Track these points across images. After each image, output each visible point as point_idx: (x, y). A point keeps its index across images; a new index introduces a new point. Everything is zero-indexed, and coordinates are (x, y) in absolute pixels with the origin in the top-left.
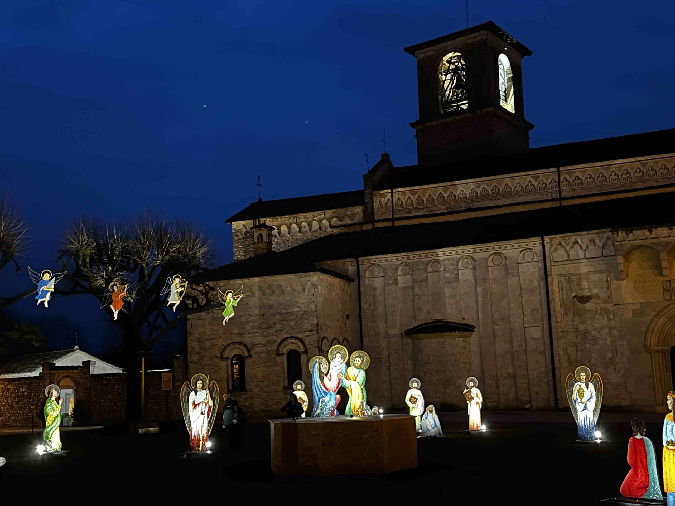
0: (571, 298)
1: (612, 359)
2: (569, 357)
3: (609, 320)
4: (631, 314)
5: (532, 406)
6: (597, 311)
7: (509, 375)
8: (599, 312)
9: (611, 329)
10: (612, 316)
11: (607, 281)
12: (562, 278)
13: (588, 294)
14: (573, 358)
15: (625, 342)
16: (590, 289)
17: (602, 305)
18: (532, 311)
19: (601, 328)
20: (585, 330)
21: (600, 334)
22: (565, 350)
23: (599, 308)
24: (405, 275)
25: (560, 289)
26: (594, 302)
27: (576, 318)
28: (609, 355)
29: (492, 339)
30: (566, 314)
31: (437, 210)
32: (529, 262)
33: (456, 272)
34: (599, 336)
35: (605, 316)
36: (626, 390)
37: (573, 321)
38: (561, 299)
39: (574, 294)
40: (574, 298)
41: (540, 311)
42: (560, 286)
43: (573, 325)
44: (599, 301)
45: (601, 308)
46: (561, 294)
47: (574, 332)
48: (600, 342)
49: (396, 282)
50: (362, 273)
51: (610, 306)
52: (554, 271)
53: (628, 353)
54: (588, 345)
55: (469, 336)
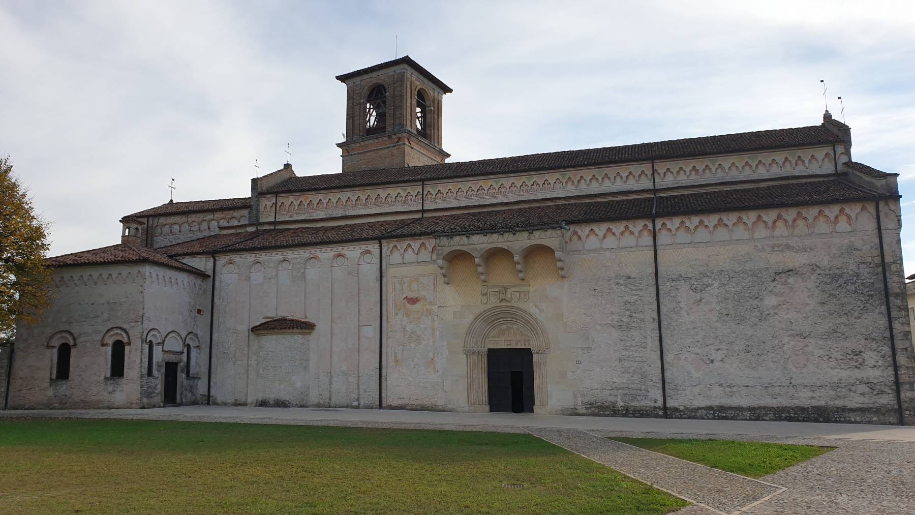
0: (402, 300)
1: (433, 359)
2: (396, 357)
3: (433, 320)
4: (452, 316)
5: (359, 404)
6: (423, 313)
7: (342, 372)
8: (425, 313)
9: (434, 329)
10: (436, 317)
11: (434, 284)
12: (396, 280)
13: (417, 296)
14: (399, 357)
15: (445, 343)
16: (419, 291)
17: (428, 307)
18: (367, 311)
19: (425, 329)
20: (412, 330)
21: (424, 335)
22: (393, 349)
23: (425, 309)
24: (258, 272)
25: (393, 290)
26: (422, 303)
27: (405, 318)
28: (431, 355)
29: (330, 336)
30: (397, 314)
31: (317, 215)
32: (368, 263)
33: (303, 271)
34: (423, 336)
35: (430, 317)
36: (443, 389)
37: (401, 321)
38: (393, 299)
39: (404, 296)
40: (404, 299)
41: (374, 310)
42: (393, 287)
43: (401, 326)
44: (425, 303)
45: (427, 309)
46: (393, 295)
47: (402, 331)
48: (424, 343)
49: (248, 278)
50: (217, 269)
51: (434, 308)
52: (391, 273)
53: (447, 354)
54: (413, 345)
55: (310, 333)
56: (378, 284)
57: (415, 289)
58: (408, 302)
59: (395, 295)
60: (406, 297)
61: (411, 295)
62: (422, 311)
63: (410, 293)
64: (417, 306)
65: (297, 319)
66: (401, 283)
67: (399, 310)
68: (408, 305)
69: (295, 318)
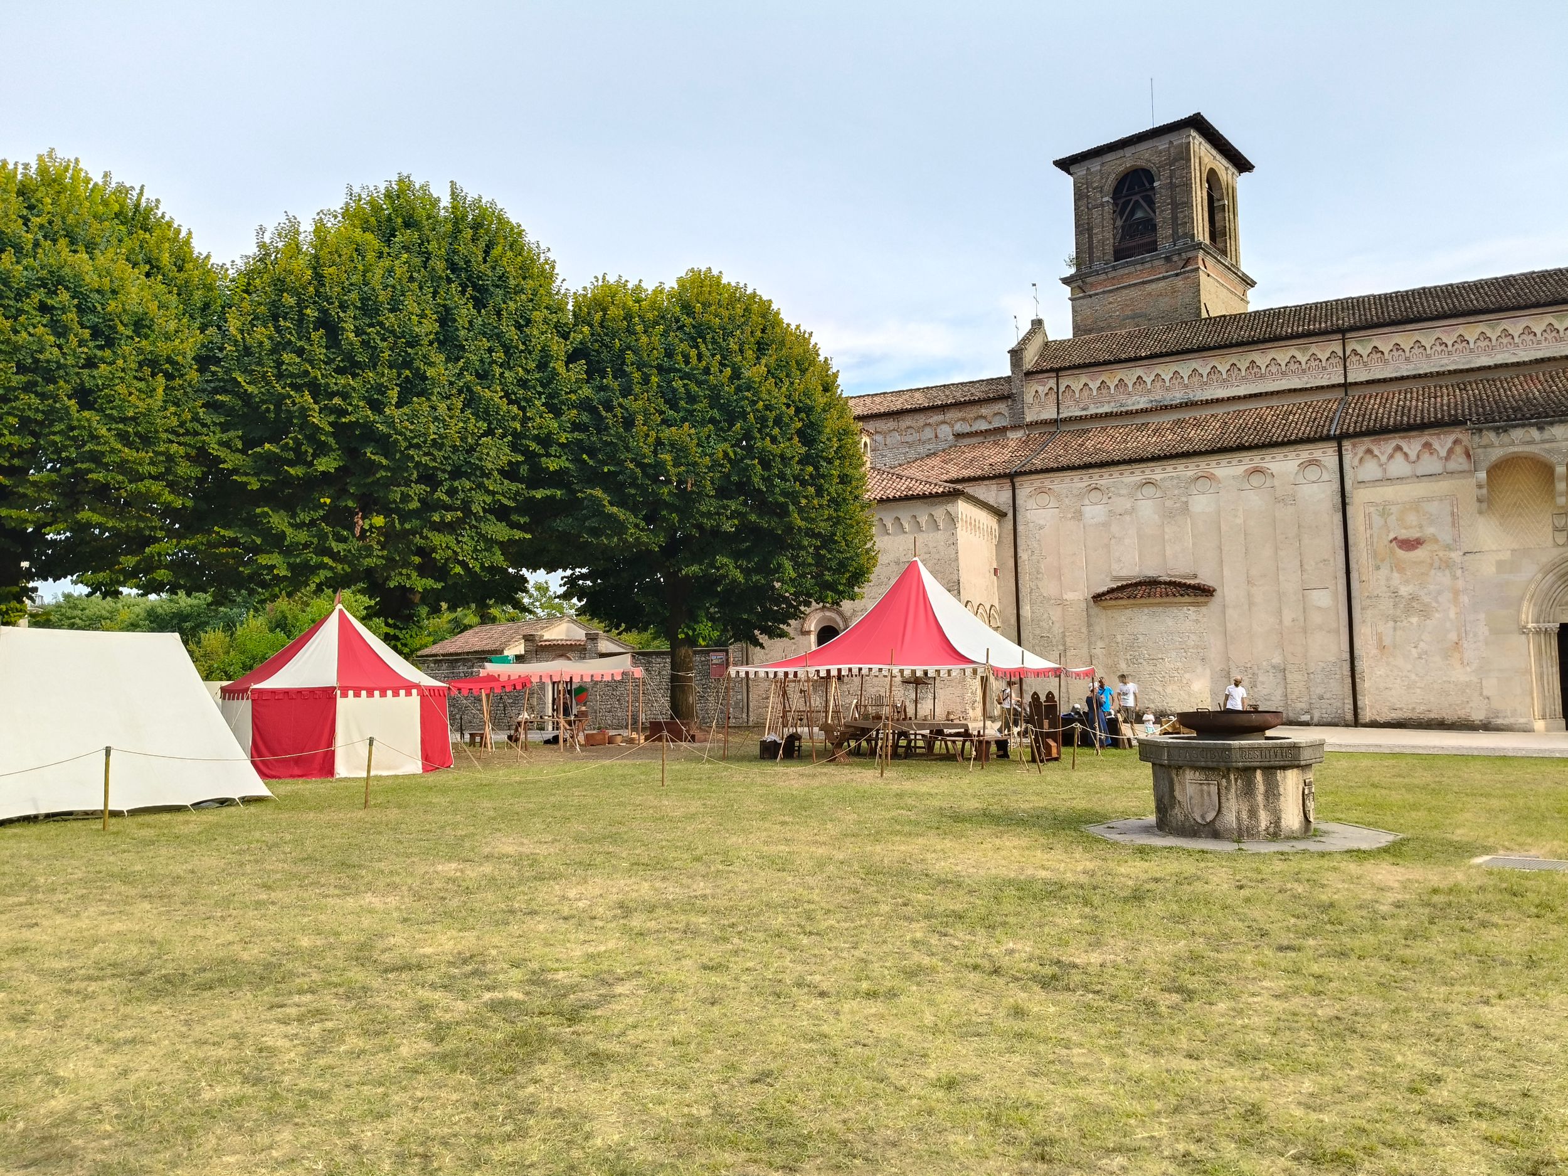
0: (1386, 543)
1: (1457, 644)
2: (1380, 640)
3: (1455, 577)
4: (1494, 569)
5: (1312, 718)
6: (1432, 565)
7: (1274, 667)
8: (1436, 564)
9: (1456, 593)
10: (1459, 573)
11: (1453, 514)
12: (1372, 509)
13: (1417, 535)
14: (1387, 641)
15: (1482, 616)
16: (1421, 527)
17: (1441, 554)
18: (1317, 564)
19: (1439, 593)
20: (1411, 594)
21: (1437, 602)
22: (1374, 628)
23: (1436, 558)
24: (1096, 504)
25: (1368, 527)
26: (1429, 548)
27: (1396, 574)
28: (1453, 636)
29: (1246, 607)
30: (1378, 568)
32: (1313, 482)
33: (1184, 499)
34: (1434, 604)
35: (1447, 572)
36: (1481, 694)
37: (1388, 579)
38: (1369, 543)
39: (1392, 536)
40: (1391, 541)
41: (1332, 562)
42: (1367, 522)
43: (1389, 587)
44: (1436, 547)
45: (1441, 559)
46: (1368, 536)
47: (1390, 597)
48: (1437, 616)
49: (1078, 515)
50: (1019, 502)
51: (1456, 556)
52: (1359, 498)
53: (1487, 633)
54: (1414, 620)
55: (1205, 604)
56: (1339, 516)
57: (1415, 523)
58: (1400, 547)
59: (1371, 536)
60: (1395, 539)
61: (1404, 534)
62: (1429, 561)
63: (1403, 531)
64: (1419, 553)
65: (1178, 580)
66: (1383, 514)
67: (1383, 560)
68: (1400, 553)
69: (1173, 579)
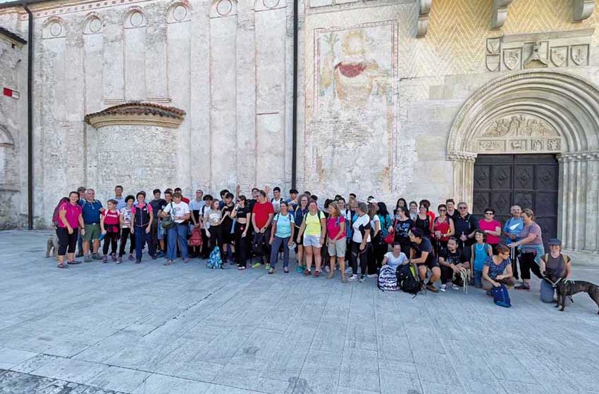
0: (331, 67)
1: (387, 169)
2: (319, 164)
3: (391, 103)
4: (427, 95)
6: (370, 90)
8: (374, 90)
9: (391, 118)
10: (394, 98)
11: (393, 39)
12: (321, 35)
13: (360, 61)
14: (326, 166)
15: (413, 142)
16: (363, 52)
17: (379, 79)
18: (270, 89)
19: (375, 118)
20: (349, 120)
21: (373, 128)
22: (315, 152)
24: (95, 33)
25: (316, 53)
26: (369, 74)
28: (384, 162)
30: (322, 94)
32: (271, 9)
34: (370, 131)
35: (384, 98)
37: (331, 105)
38: (316, 69)
39: (336, 62)
40: (336, 67)
41: (283, 87)
42: (316, 48)
43: (331, 113)
44: (376, 73)
45: (379, 85)
46: (316, 61)
47: (331, 122)
48: (371, 141)
49: (81, 43)
50: (36, 30)
51: (393, 81)
52: (310, 23)
53: (416, 159)
54: (351, 145)
55: (177, 126)
56: (290, 42)
57: (357, 49)
58: (343, 73)
59: (319, 61)
60: (340, 64)
61: (347, 60)
62: (368, 86)
63: (347, 57)
64: (361, 79)
65: (156, 103)
66: (330, 40)
67: (327, 86)
68: (343, 79)
69: (152, 103)
